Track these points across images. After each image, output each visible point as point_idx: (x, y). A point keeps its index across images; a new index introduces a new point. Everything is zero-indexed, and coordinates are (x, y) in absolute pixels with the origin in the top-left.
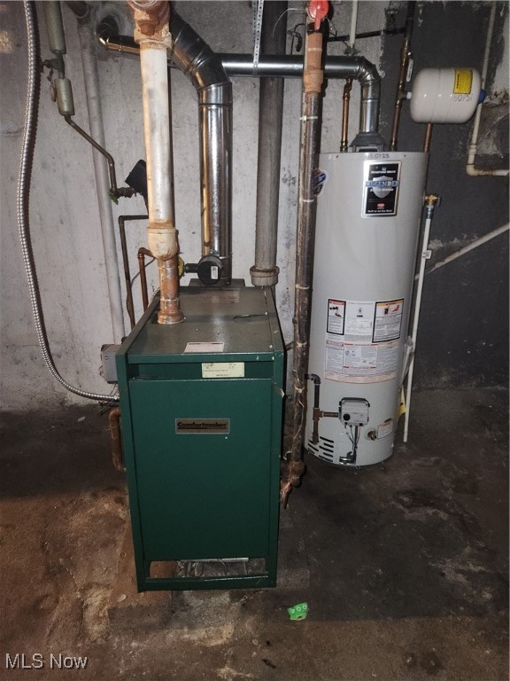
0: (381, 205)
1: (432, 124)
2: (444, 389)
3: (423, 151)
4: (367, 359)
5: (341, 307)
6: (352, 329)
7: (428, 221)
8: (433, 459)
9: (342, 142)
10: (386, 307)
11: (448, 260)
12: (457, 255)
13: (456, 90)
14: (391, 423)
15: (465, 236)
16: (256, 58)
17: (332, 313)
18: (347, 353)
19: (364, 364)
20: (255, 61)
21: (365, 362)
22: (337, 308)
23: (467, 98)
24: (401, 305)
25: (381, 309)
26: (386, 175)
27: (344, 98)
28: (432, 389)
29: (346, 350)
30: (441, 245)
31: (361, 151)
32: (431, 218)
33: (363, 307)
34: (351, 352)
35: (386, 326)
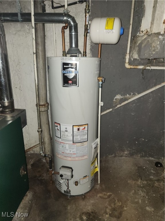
1: (101, 44)
2: (126, 157)
3: (98, 57)
5: (59, 126)
6: (64, 136)
7: (100, 89)
8: (108, 194)
9: (63, 52)
10: (78, 128)
11: (123, 104)
12: (126, 102)
13: (107, 28)
14: (88, 178)
15: (132, 94)
16: (19, 14)
17: (56, 128)
18: (63, 146)
19: (70, 152)
21: (70, 151)
22: (57, 126)
23: (112, 32)
24: (86, 127)
25: (76, 129)
27: (62, 32)
28: (121, 156)
29: (62, 145)
30: (122, 97)
31: (71, 56)
32: (102, 87)
33: (67, 127)
34: (64, 146)
35: (79, 136)
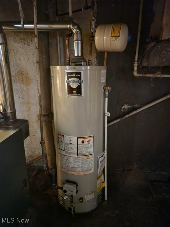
0: (75, 92)
1: (107, 52)
3: (104, 66)
4: (75, 164)
5: (63, 138)
6: (67, 149)
7: (107, 99)
8: (116, 212)
10: (83, 140)
13: (113, 35)
14: (93, 194)
16: (22, 23)
17: (60, 140)
19: (74, 166)
20: (22, 24)
22: (61, 138)
23: (118, 39)
24: (92, 139)
25: (80, 141)
26: (76, 77)
29: (66, 158)
30: (130, 107)
31: (76, 65)
32: (108, 97)
33: (71, 139)
34: (68, 159)
35: (84, 149)
